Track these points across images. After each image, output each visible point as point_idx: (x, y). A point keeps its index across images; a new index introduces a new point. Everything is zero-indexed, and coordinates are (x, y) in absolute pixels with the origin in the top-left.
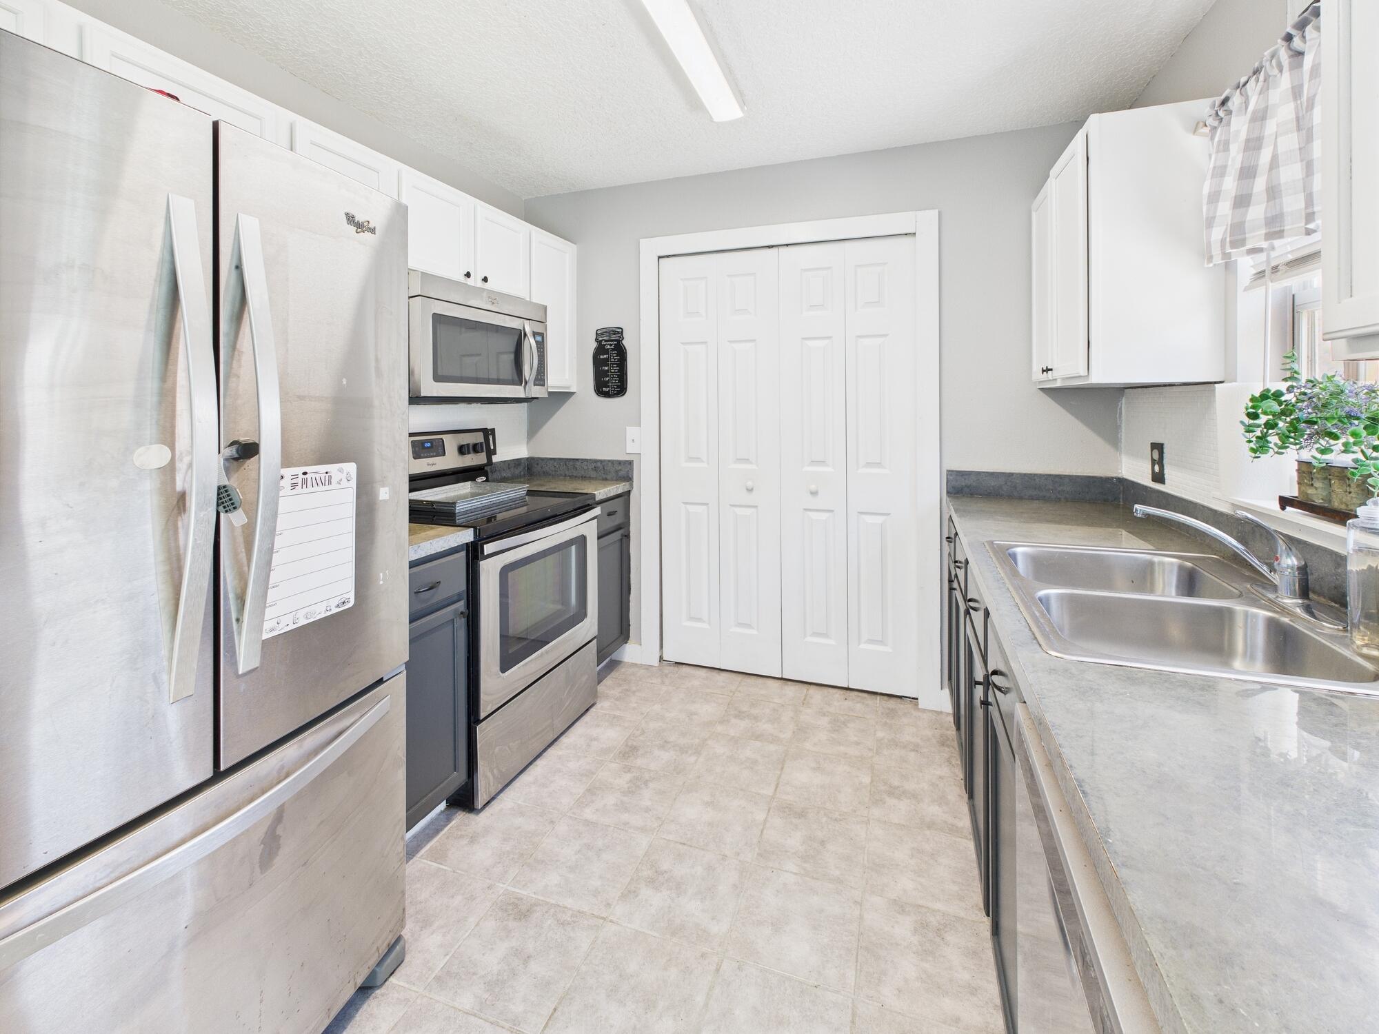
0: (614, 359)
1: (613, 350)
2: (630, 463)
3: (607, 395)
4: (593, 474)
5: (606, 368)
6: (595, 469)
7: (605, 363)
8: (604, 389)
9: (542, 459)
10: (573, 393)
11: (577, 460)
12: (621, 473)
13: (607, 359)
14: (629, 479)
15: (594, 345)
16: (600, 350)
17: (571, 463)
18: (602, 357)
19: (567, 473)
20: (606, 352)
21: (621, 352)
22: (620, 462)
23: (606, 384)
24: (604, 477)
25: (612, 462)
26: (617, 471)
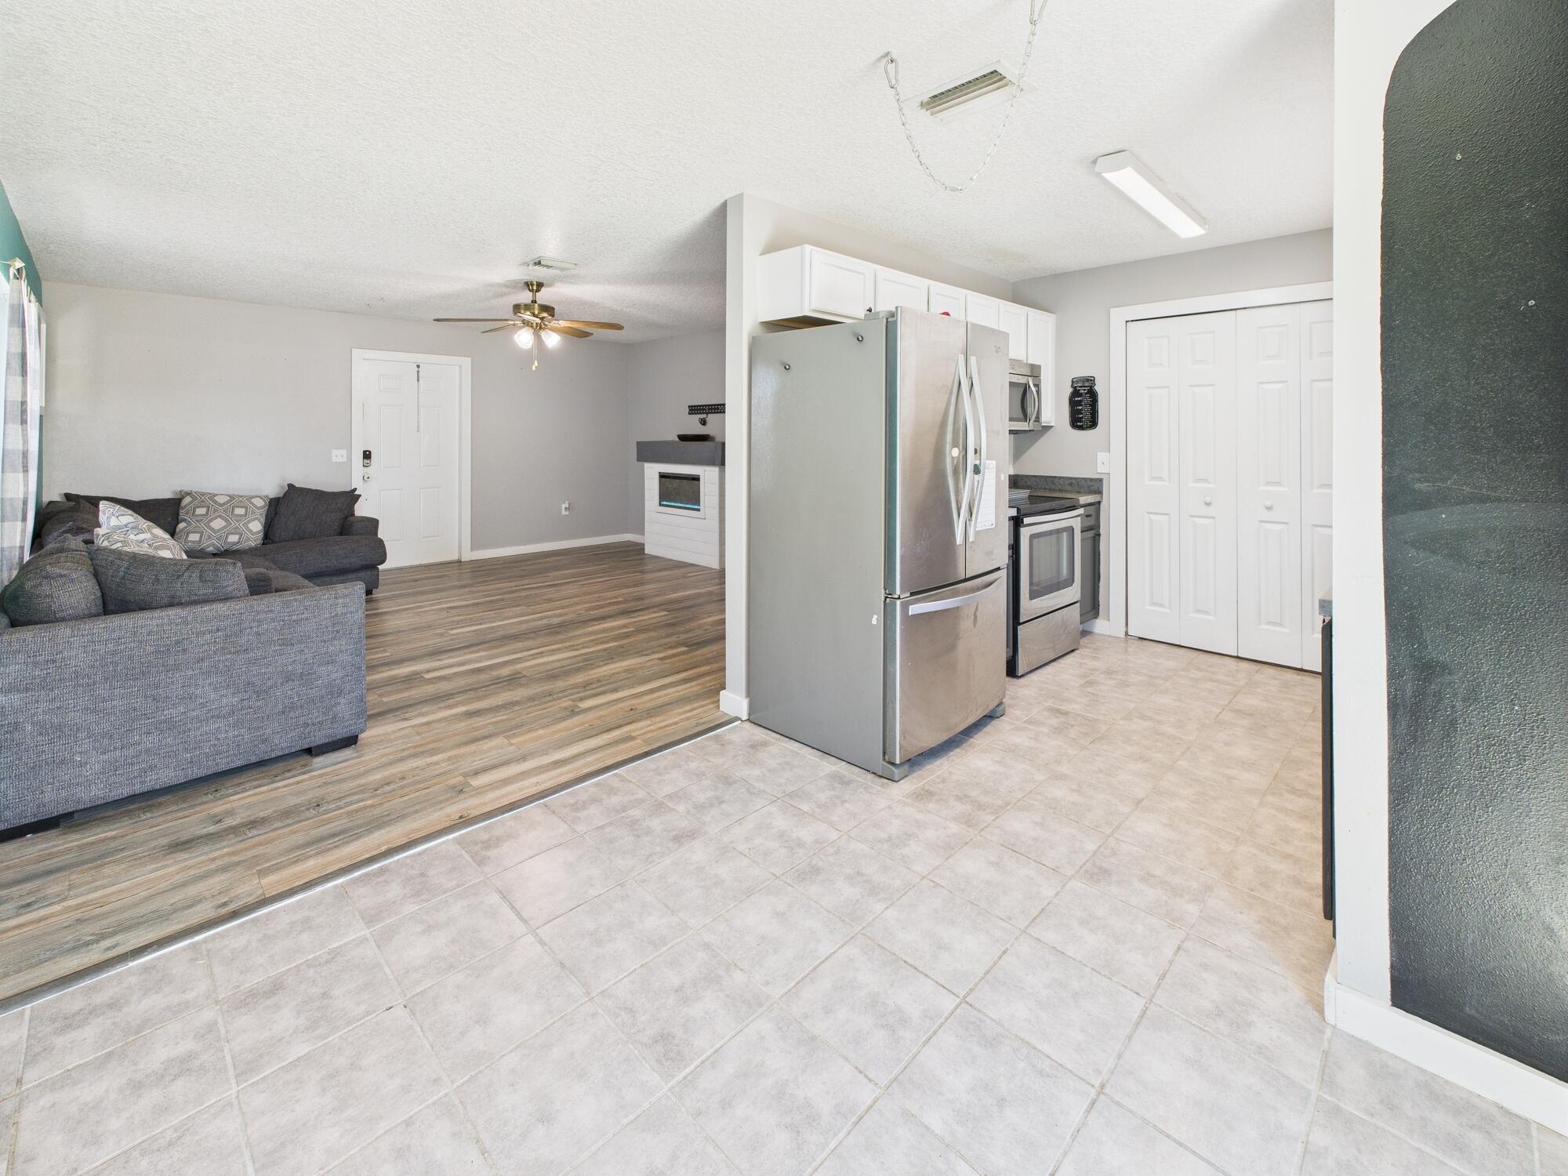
0: (1087, 400)
1: (1086, 394)
2: (1101, 480)
3: (1081, 428)
4: (1069, 488)
5: (1080, 408)
6: (1071, 484)
7: (1079, 403)
8: (1079, 424)
9: (1027, 476)
10: (1052, 427)
11: (1055, 477)
12: (1092, 488)
13: (1081, 401)
14: (1100, 492)
15: (1070, 390)
16: (1075, 393)
17: (1051, 479)
18: (1076, 399)
19: (1047, 487)
20: (1080, 395)
21: (1093, 395)
22: (1092, 480)
23: (1080, 420)
24: (1079, 490)
25: (1085, 479)
26: (1089, 487)
